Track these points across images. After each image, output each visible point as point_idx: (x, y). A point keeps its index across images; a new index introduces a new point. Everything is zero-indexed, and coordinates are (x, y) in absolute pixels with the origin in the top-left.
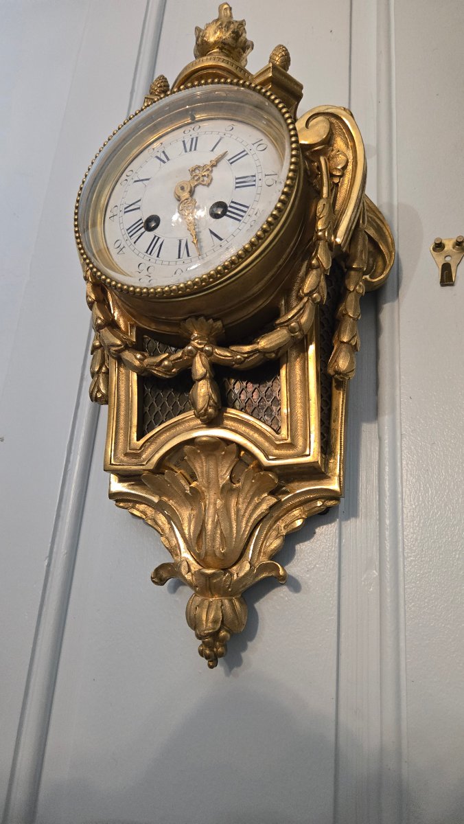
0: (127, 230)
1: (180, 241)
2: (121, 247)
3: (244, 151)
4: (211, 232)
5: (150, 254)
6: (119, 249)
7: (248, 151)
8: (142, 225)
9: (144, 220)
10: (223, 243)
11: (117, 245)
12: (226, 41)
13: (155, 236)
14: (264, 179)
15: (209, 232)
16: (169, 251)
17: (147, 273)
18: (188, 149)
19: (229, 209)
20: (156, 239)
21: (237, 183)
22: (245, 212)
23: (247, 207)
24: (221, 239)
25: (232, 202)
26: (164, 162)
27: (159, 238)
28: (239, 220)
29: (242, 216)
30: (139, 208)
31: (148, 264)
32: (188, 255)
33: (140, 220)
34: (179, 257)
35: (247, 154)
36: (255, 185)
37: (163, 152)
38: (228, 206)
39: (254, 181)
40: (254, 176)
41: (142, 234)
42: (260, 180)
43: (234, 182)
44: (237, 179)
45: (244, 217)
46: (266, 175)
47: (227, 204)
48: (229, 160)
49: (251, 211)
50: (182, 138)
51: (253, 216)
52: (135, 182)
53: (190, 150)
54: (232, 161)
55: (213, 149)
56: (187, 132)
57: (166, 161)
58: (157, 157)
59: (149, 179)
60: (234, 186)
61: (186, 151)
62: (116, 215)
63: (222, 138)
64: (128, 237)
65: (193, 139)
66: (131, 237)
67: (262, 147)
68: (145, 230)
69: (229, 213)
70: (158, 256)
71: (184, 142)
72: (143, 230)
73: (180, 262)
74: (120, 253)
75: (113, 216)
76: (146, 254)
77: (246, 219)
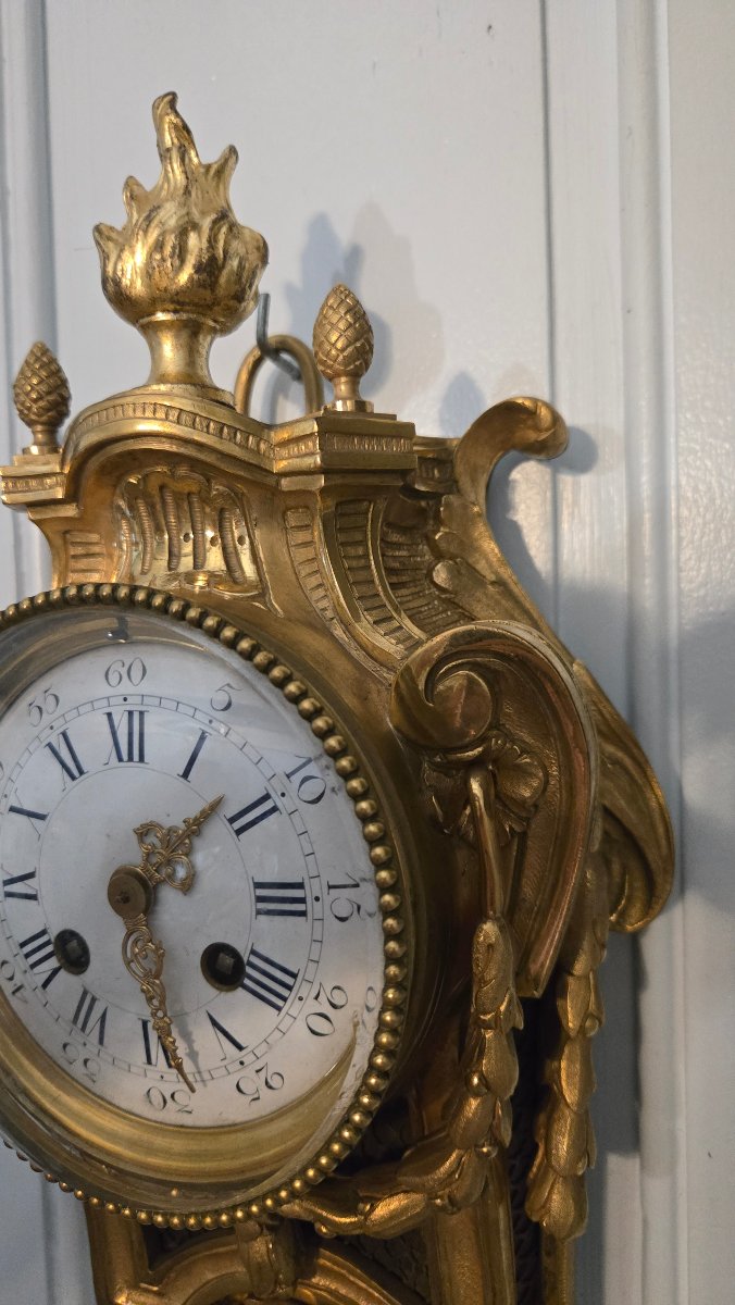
0: (23, 945)
1: (145, 1024)
2: (17, 982)
3: (267, 797)
4: (215, 1024)
5: (83, 1029)
6: (13, 986)
7: (276, 800)
8: (50, 949)
9: (53, 934)
10: (247, 1057)
11: (6, 971)
13: (86, 991)
14: (327, 898)
15: (209, 1021)
16: (125, 1038)
17: (85, 1072)
18: (124, 756)
19: (249, 970)
20: (87, 1000)
21: (260, 899)
22: (290, 988)
23: (294, 976)
24: (240, 1048)
25: (253, 952)
26: (73, 778)
27: (94, 1000)
28: (278, 1008)
29: (285, 999)
30: (33, 897)
31: (84, 1053)
32: (170, 1065)
33: (44, 932)
34: (150, 1061)
35: (274, 809)
36: (303, 914)
37: (64, 735)
38: (245, 960)
39: (302, 900)
40: (300, 886)
41: (55, 972)
42: (317, 899)
43: (249, 894)
44: (258, 885)
45: (289, 1001)
46: (330, 887)
47: (242, 954)
48: (232, 820)
49: (302, 989)
50: (105, 702)
51: (310, 1001)
52: (13, 809)
53: (131, 759)
54: (238, 824)
55: (186, 775)
56: (114, 678)
57: (75, 772)
58: (50, 745)
59: (42, 817)
60: (251, 904)
61: (119, 758)
63: (204, 735)
64: (26, 965)
65: (131, 714)
66: (31, 967)
67: (312, 790)
68: (58, 964)
69: (247, 982)
70: (101, 1042)
71: (110, 716)
72: (55, 962)
73: (153, 1074)
74: (17, 994)
76: (73, 1026)
77: (294, 1006)
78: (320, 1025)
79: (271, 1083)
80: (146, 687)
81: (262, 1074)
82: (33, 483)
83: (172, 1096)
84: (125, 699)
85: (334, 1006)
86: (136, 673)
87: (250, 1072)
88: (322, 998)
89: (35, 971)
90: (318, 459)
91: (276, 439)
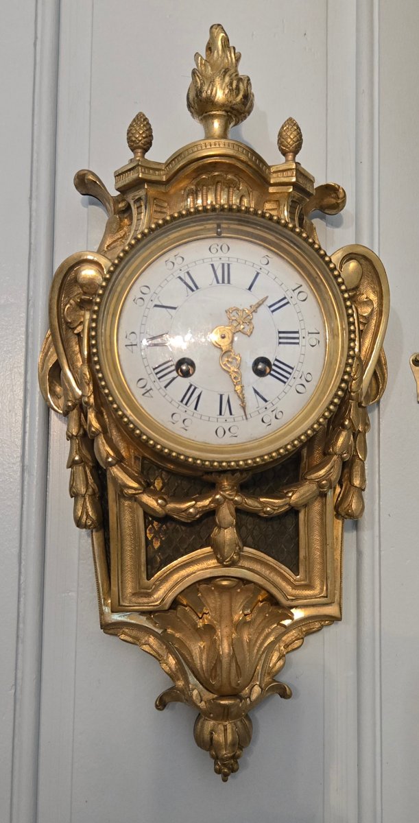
0: (154, 369)
1: (221, 396)
2: (148, 388)
3: (285, 298)
4: (256, 392)
5: (186, 404)
6: (144, 391)
7: (288, 299)
8: (173, 367)
9: (174, 361)
10: (268, 405)
11: (142, 383)
12: (235, 107)
13: (191, 386)
14: (308, 337)
15: (253, 391)
16: (209, 405)
17: (183, 426)
18: (220, 281)
19: (274, 367)
20: (191, 389)
21: (280, 338)
22: (290, 374)
23: (292, 369)
24: (266, 401)
25: (276, 360)
26: (193, 290)
27: (195, 388)
28: (285, 383)
29: (287, 378)
31: (184, 416)
32: (231, 414)
33: (169, 361)
34: (221, 414)
35: (288, 303)
36: (298, 343)
37: (188, 273)
38: (272, 363)
39: (298, 338)
40: (297, 332)
41: (174, 379)
42: (303, 338)
43: (276, 335)
44: (280, 332)
45: (289, 379)
46: (309, 333)
47: (271, 360)
48: (270, 307)
49: (295, 374)
50: (210, 260)
51: (298, 379)
52: (156, 306)
53: (223, 282)
54: (273, 308)
55: (250, 289)
56: (214, 250)
57: (194, 288)
58: (180, 278)
59: (175, 308)
60: (277, 340)
61: (218, 282)
62: (136, 345)
63: (258, 274)
64: (156, 378)
65: (223, 265)
66: (159, 378)
67: (302, 296)
68: (177, 375)
69: (272, 372)
70: (196, 409)
71: (212, 265)
72: (174, 374)
73: (221, 419)
74: (146, 395)
75: (132, 345)
76: (181, 404)
77: (291, 381)
78: (301, 389)
79: (277, 416)
80: (229, 254)
81: (274, 412)
82: (151, 171)
83: (229, 429)
84: (220, 259)
85: (308, 381)
86: (225, 248)
87: (269, 411)
88: (303, 378)
89: (161, 380)
90: (294, 180)
91: (272, 170)
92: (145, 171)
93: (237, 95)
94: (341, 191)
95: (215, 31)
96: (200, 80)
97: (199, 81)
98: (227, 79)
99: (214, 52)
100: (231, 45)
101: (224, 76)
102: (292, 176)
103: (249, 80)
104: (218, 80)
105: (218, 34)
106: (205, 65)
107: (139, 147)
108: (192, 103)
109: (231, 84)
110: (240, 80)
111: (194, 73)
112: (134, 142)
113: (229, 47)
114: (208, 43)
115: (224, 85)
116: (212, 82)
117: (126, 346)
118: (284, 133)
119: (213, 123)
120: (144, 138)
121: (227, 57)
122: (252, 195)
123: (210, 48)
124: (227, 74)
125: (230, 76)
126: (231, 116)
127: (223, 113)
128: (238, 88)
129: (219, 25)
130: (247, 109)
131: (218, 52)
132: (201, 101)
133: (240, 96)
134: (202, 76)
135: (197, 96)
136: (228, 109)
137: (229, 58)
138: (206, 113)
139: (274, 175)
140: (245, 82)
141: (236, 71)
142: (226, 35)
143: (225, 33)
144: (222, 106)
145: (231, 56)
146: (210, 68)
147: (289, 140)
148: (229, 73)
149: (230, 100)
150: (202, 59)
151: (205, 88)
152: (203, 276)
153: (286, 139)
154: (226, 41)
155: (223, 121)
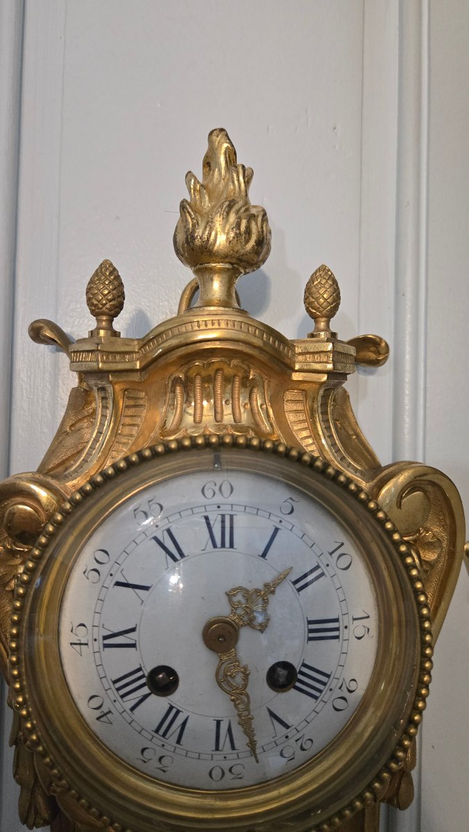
0: (115, 682)
1: (218, 723)
2: (105, 709)
3: (318, 567)
4: (272, 714)
5: (164, 735)
6: (98, 713)
7: (323, 568)
8: (143, 681)
9: (147, 671)
10: (291, 732)
11: (96, 703)
12: (244, 257)
13: (171, 708)
14: (352, 626)
15: (268, 714)
17: (159, 766)
18: (219, 543)
19: (300, 677)
20: (172, 713)
21: (311, 631)
22: (325, 684)
23: (328, 676)
24: (287, 727)
25: (304, 665)
26: (175, 560)
27: (178, 712)
28: (316, 698)
29: (320, 691)
30: (133, 646)
31: (161, 752)
32: (233, 748)
33: (140, 669)
34: (217, 749)
35: (322, 574)
36: (337, 637)
37: (169, 530)
38: (298, 670)
39: (337, 629)
40: (337, 620)
41: (145, 697)
42: (346, 627)
43: (304, 628)
44: (310, 622)
45: (323, 693)
46: (354, 619)
47: (296, 667)
48: (295, 582)
49: (333, 683)
50: (203, 509)
51: (338, 690)
52: (118, 584)
53: (223, 545)
54: (299, 585)
55: (264, 555)
56: (209, 493)
57: (178, 556)
58: (156, 539)
59: (146, 588)
60: (305, 634)
61: (215, 546)
62: (86, 644)
63: (277, 530)
64: (117, 695)
65: (223, 516)
66: (122, 697)
67: (344, 562)
68: (148, 691)
69: (298, 684)
70: (178, 742)
71: (207, 518)
72: (146, 690)
73: (218, 756)
74: (102, 719)
75: (80, 644)
76: (156, 735)
77: (326, 695)
78: (341, 704)
79: (304, 746)
80: (233, 499)
81: (299, 742)
82: (118, 357)
84: (219, 507)
85: (351, 692)
87: (292, 741)
88: (344, 687)
89: (125, 699)
90: (330, 366)
91: (298, 350)
92: (107, 358)
93: (247, 241)
94: (383, 344)
95: (217, 139)
96: (192, 219)
97: (190, 220)
98: (232, 218)
99: (214, 171)
100: (239, 162)
101: (228, 214)
102: (327, 362)
103: (265, 215)
104: (218, 221)
105: (220, 144)
106: (199, 190)
107: (103, 314)
108: (181, 250)
109: (238, 225)
110: (252, 217)
111: (183, 206)
112: (96, 306)
113: (236, 167)
114: (206, 157)
115: (228, 227)
116: (209, 223)
117: (71, 644)
118: (314, 289)
119: (212, 280)
120: (110, 301)
121: (233, 182)
122: (269, 385)
123: (208, 164)
124: (234, 210)
125: (237, 212)
126: (238, 269)
127: (227, 266)
128: (248, 231)
129: (222, 130)
130: (261, 258)
131: (220, 170)
132: (193, 249)
133: (252, 243)
134: (195, 212)
135: (187, 241)
136: (234, 260)
137: (236, 182)
138: (202, 264)
139: (300, 358)
140: (260, 219)
141: (246, 203)
142: (232, 146)
143: (231, 143)
144: (224, 257)
145: (238, 180)
146: (207, 198)
147: (322, 300)
148: (236, 207)
149: (236, 249)
150: (196, 181)
151: (199, 232)
152: (193, 536)
153: (317, 299)
154: (232, 156)
155: (225, 276)
